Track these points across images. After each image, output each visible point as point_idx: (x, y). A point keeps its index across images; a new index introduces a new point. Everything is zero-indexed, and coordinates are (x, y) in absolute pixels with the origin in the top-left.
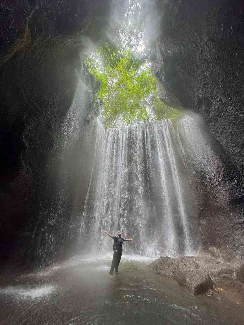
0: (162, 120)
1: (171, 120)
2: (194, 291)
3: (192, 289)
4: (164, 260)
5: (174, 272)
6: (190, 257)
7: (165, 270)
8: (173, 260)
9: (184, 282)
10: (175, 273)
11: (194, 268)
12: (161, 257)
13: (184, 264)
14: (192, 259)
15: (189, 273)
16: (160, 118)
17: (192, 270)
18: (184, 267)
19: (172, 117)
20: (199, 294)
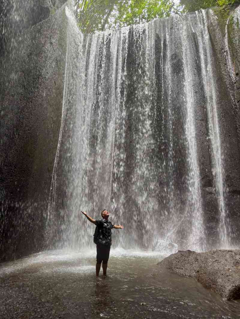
0: (197, 12)
1: (215, 12)
2: (227, 296)
3: (225, 293)
4: (183, 255)
5: (198, 272)
6: (226, 251)
7: (184, 269)
8: (199, 254)
9: (214, 284)
10: (200, 273)
11: (232, 265)
12: (179, 251)
13: (216, 261)
14: (230, 253)
15: (222, 272)
16: (192, 10)
17: (227, 268)
18: (216, 264)
19: (218, 5)
20: (236, 299)
